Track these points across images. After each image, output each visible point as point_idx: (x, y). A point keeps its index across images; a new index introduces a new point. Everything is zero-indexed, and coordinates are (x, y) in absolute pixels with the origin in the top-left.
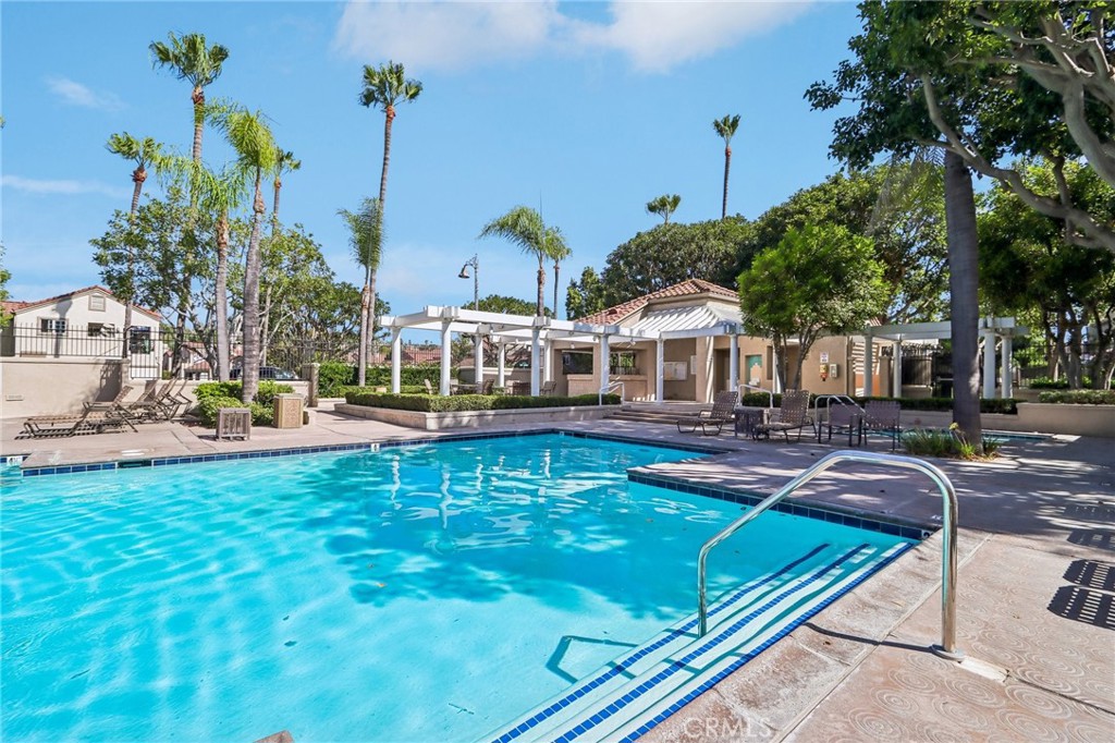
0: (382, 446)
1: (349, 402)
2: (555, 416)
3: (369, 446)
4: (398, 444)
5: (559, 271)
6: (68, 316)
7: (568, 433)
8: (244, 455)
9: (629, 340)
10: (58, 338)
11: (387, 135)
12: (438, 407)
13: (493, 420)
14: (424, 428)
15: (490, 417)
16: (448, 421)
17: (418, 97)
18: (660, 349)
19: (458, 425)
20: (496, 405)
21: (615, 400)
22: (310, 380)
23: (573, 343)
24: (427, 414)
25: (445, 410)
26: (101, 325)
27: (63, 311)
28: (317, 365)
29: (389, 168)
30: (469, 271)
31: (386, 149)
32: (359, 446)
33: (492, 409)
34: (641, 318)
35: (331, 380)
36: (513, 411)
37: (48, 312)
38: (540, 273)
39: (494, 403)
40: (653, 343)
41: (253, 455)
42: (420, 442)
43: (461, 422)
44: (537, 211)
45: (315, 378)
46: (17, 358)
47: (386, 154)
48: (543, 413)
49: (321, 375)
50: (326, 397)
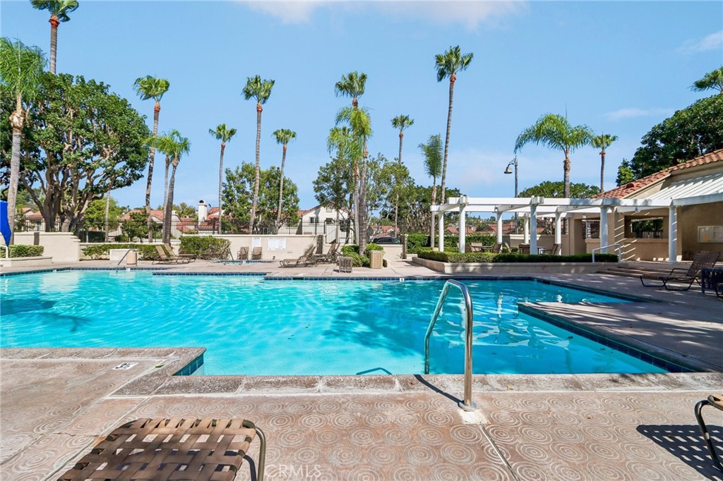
0: (405, 279)
1: (419, 257)
2: (545, 269)
3: (398, 279)
4: (415, 279)
5: (605, 156)
6: (319, 215)
7: (539, 281)
8: (347, 279)
9: (633, 209)
10: (316, 226)
11: (451, 93)
12: (453, 259)
13: (492, 269)
14: (443, 272)
15: (490, 268)
16: (459, 269)
17: (471, 63)
18: (672, 215)
19: (466, 271)
20: (495, 260)
21: (613, 259)
22: (403, 244)
23: (584, 214)
24: (445, 264)
25: (458, 261)
26: (332, 219)
27: (317, 213)
28: (407, 235)
29: (452, 113)
30: (512, 168)
31: (451, 101)
32: (393, 279)
33: (493, 262)
34: (662, 189)
35: (414, 244)
36: (508, 264)
37: (312, 214)
38: (565, 162)
39: (494, 258)
40: (666, 209)
41: (352, 279)
42: (428, 279)
43: (468, 269)
44: (563, 115)
45: (406, 242)
46: (303, 235)
47: (450, 104)
48: (535, 266)
49: (409, 241)
50: (411, 253)
